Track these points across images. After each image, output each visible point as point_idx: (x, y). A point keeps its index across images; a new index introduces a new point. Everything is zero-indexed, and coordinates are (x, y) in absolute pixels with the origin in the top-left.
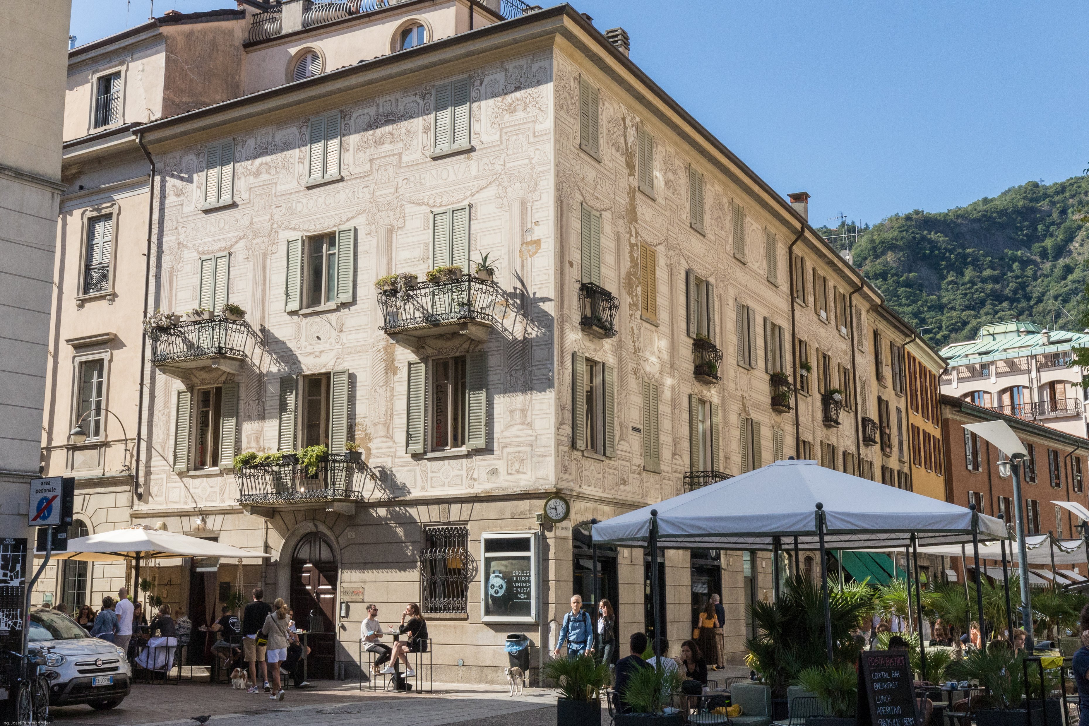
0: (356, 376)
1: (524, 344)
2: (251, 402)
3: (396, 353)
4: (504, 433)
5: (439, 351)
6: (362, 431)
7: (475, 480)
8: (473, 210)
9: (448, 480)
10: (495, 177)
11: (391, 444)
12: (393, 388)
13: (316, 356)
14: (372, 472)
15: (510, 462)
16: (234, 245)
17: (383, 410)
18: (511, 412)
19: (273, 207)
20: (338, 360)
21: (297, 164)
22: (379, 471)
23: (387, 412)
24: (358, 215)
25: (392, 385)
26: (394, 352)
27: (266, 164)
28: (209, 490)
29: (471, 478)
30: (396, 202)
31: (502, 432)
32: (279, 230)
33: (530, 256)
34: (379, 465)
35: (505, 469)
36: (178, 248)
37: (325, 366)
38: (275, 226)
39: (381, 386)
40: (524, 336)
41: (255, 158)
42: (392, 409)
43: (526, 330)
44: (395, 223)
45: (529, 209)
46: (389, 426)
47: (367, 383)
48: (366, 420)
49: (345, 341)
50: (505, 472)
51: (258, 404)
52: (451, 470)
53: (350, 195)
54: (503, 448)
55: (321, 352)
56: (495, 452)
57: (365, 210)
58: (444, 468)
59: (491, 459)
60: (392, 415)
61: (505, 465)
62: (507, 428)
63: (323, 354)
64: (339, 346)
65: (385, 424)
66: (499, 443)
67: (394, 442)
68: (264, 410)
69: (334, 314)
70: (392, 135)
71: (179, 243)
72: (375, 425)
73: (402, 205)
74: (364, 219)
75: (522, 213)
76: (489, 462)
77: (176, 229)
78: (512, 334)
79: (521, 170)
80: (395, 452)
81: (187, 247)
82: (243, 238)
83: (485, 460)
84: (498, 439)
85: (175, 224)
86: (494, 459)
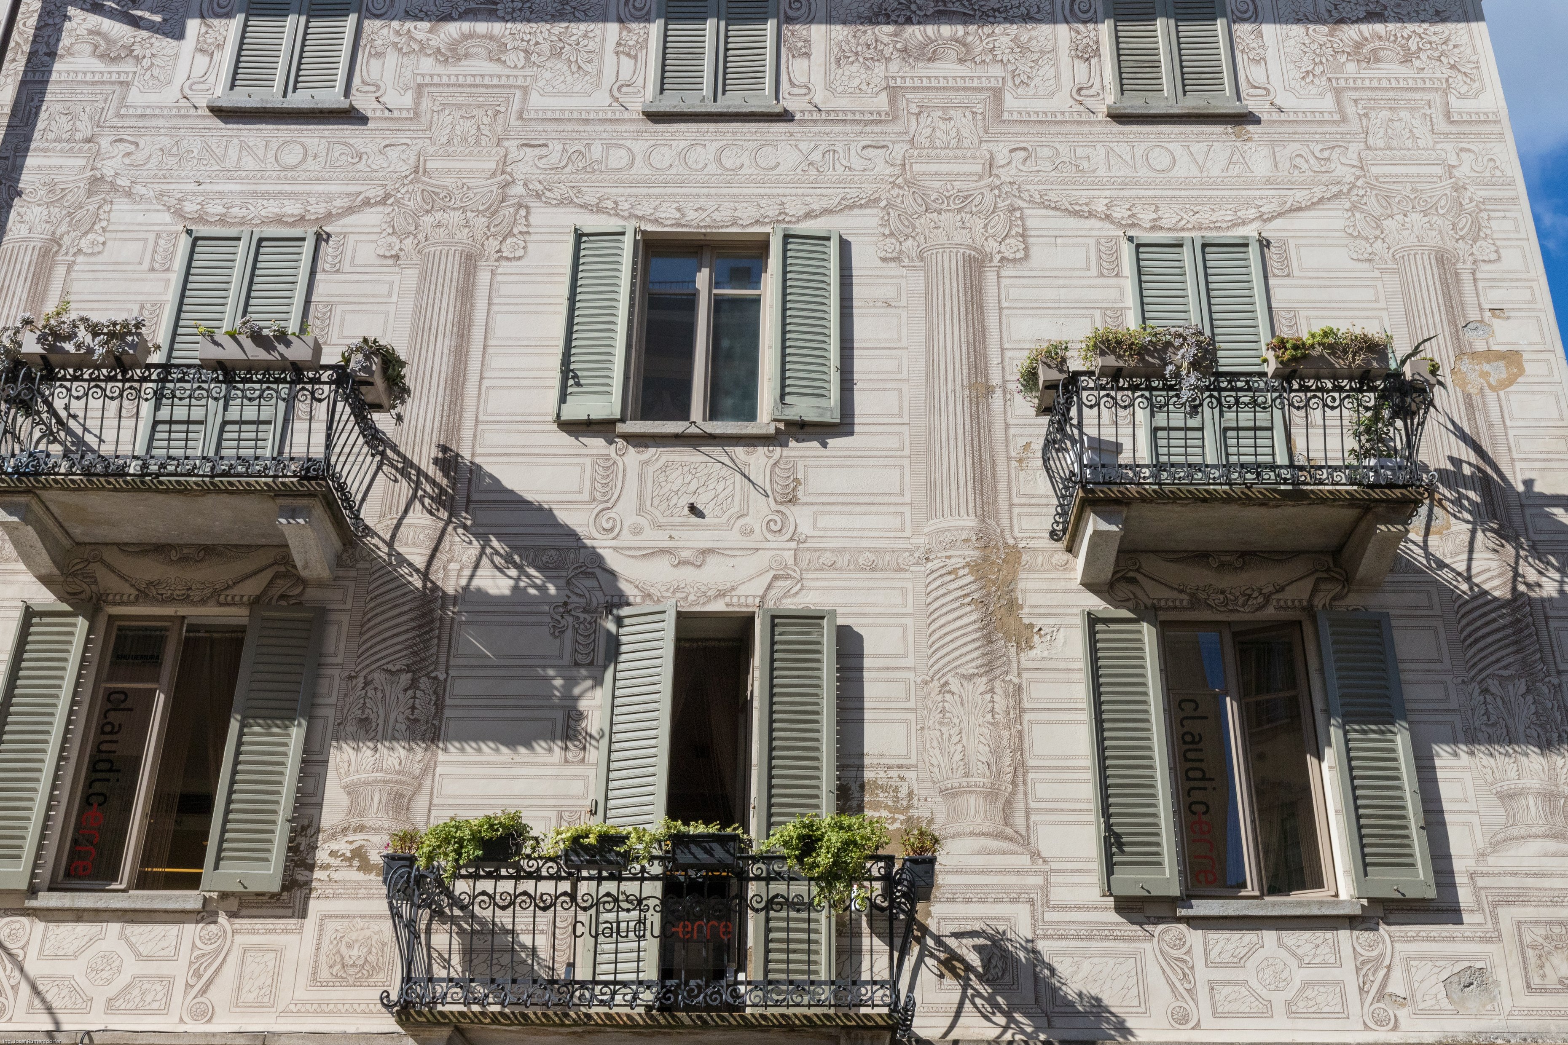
0: (859, 638)
1: (1514, 611)
2: (379, 677)
3: (1021, 585)
4: (1491, 860)
5: (1193, 596)
6: (894, 810)
7: (1401, 1001)
8: (1273, 255)
9: (1289, 994)
10: (1335, 189)
11: (1023, 860)
12: (1019, 688)
13: (682, 563)
14: (947, 949)
15: (1530, 953)
16: (340, 215)
17: (980, 751)
18: (1507, 797)
19: (512, 145)
20: (780, 583)
21: (610, 58)
22: (978, 949)
23: (998, 758)
24: (850, 207)
25: (1012, 677)
26: (1014, 580)
27: (491, 38)
28: (132, 967)
29: (1381, 995)
30: (989, 198)
31: (1482, 855)
32: (533, 204)
33: (1492, 388)
34: (977, 926)
35: (1517, 971)
36: (90, 193)
37: (721, 594)
38: (518, 190)
39: (970, 677)
40: (1514, 589)
41: (447, 18)
42: (1019, 749)
43: (1516, 574)
44: (992, 246)
45: (1467, 279)
46: (1009, 803)
47: (909, 662)
48: (911, 775)
49: (805, 529)
50: (1518, 983)
51: (414, 684)
52: (1293, 962)
53: (816, 156)
54: (1495, 905)
55: (705, 552)
56: (1466, 917)
57: (877, 200)
58: (1261, 954)
59: (1452, 939)
60: (1020, 768)
61: (1515, 959)
62: (1497, 844)
63: (711, 560)
64: (779, 542)
65: (991, 794)
66: (1477, 890)
67: (1035, 855)
68: (440, 707)
69: (761, 450)
70: (965, 45)
71: (96, 181)
72: (949, 793)
73: (1012, 209)
74: (874, 222)
75: (1445, 283)
76: (1448, 948)
77: (89, 140)
78: (1468, 579)
79: (1419, 186)
80: (1045, 888)
81: (129, 194)
82: (383, 202)
83: (1432, 939)
84: (1472, 876)
85: (85, 128)
86: (1466, 939)
